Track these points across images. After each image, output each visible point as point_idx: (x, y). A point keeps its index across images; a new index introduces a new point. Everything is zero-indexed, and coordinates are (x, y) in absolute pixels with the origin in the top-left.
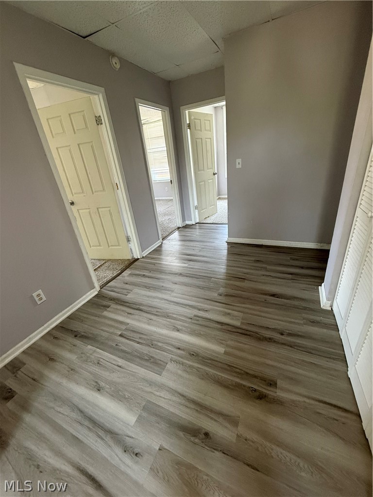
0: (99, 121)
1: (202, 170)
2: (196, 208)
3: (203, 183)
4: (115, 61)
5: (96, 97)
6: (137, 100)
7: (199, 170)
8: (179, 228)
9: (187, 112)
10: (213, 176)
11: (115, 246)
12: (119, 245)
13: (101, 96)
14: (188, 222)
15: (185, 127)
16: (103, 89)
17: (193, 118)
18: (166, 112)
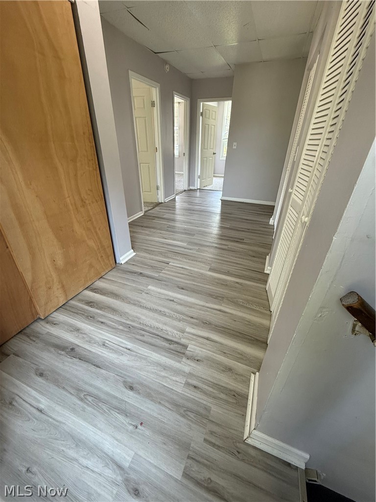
0: (153, 104)
1: (206, 149)
2: (199, 177)
3: (206, 159)
4: (167, 66)
5: (155, 89)
6: (174, 92)
7: (204, 149)
8: (185, 191)
9: (202, 103)
10: (213, 155)
11: (148, 192)
12: (150, 192)
13: (158, 89)
14: (191, 188)
15: (199, 114)
16: (159, 85)
17: (205, 108)
18: (188, 101)
